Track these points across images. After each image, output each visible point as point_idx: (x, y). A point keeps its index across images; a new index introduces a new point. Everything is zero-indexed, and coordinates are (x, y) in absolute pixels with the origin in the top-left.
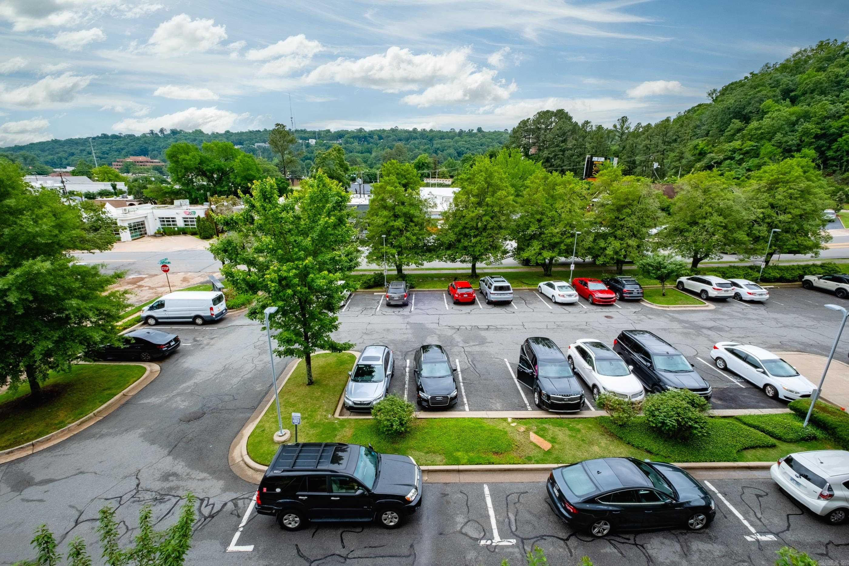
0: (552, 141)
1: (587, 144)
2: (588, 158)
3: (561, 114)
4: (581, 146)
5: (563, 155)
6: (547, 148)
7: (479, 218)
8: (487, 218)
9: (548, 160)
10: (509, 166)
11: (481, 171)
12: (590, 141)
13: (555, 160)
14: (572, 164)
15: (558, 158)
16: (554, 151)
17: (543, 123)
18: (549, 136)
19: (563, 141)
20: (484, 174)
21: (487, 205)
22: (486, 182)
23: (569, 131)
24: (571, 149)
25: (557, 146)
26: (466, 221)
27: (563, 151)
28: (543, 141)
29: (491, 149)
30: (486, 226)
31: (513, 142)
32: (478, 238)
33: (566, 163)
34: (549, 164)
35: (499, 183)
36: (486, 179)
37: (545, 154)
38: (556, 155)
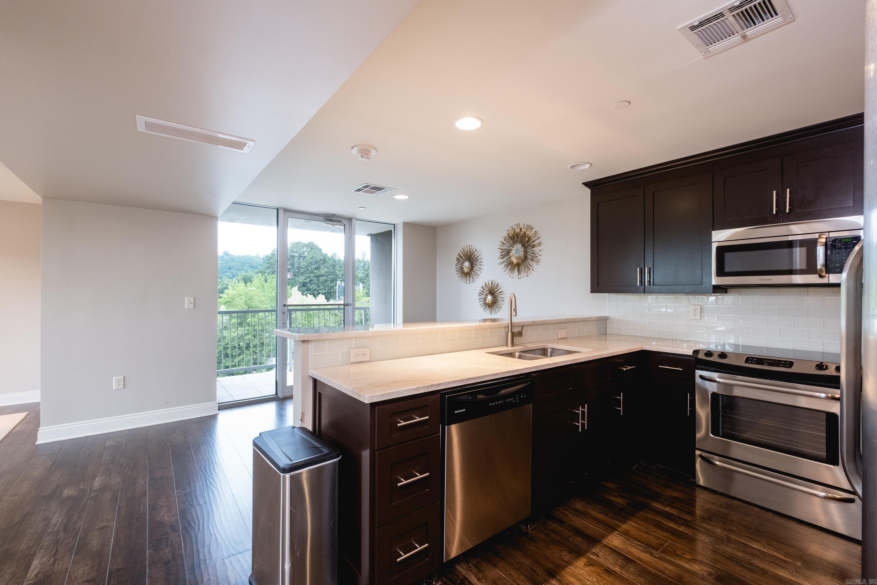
0: (306, 267)
1: (337, 271)
2: (339, 284)
3: (311, 246)
4: (333, 273)
5: (318, 280)
6: (302, 274)
7: (241, 337)
8: (249, 336)
9: (304, 285)
10: (266, 291)
11: (240, 295)
12: (340, 269)
13: (311, 284)
14: (327, 288)
15: (314, 283)
16: (309, 277)
17: (296, 252)
18: (303, 264)
19: (316, 269)
20: (244, 298)
21: (249, 325)
22: (247, 305)
23: (320, 260)
24: (324, 276)
25: (312, 272)
26: (226, 342)
27: (318, 277)
28: (298, 268)
29: (243, 273)
30: (248, 344)
31: (268, 268)
32: (241, 357)
33: (321, 287)
34: (306, 288)
35: (259, 305)
36: (246, 302)
37: (301, 279)
38: (311, 281)
